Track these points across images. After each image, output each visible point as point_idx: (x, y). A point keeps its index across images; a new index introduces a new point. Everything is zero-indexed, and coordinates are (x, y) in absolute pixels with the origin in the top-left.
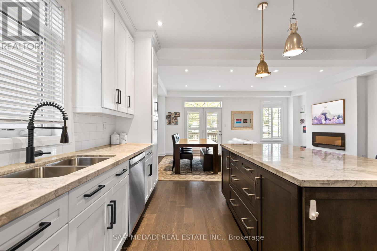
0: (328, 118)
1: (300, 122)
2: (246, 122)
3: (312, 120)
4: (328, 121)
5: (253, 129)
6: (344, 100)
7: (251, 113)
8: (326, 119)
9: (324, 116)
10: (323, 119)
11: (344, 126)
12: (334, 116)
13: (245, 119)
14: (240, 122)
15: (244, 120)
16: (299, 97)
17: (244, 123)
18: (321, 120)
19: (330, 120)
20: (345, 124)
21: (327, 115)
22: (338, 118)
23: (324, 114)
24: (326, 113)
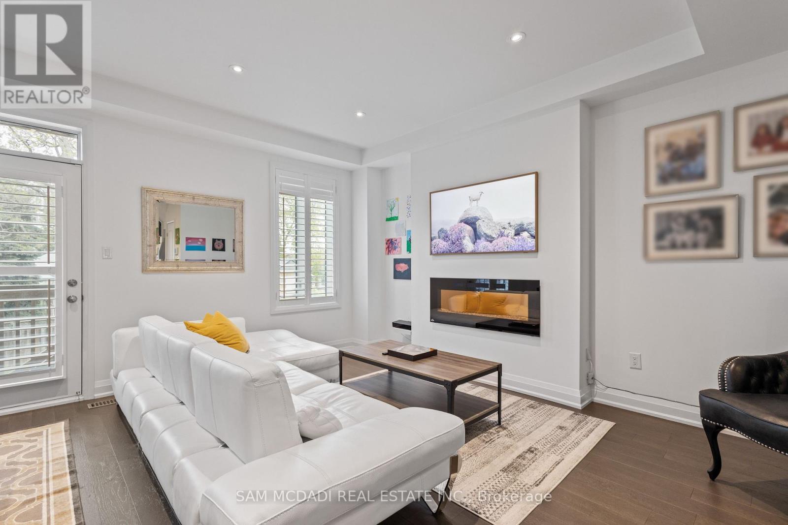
0: (485, 234)
1: (384, 246)
2: (221, 247)
3: (431, 240)
4: (482, 244)
5: (242, 269)
6: (537, 174)
7: (235, 206)
8: (476, 236)
9: (469, 228)
10: (467, 238)
11: (537, 257)
12: (504, 228)
13: (219, 240)
14: (203, 248)
15: (214, 240)
16: (383, 172)
17: (214, 249)
18: (459, 239)
19: (490, 239)
20: (539, 252)
21: (480, 225)
22: (517, 234)
23: (471, 222)
24: (477, 219)
